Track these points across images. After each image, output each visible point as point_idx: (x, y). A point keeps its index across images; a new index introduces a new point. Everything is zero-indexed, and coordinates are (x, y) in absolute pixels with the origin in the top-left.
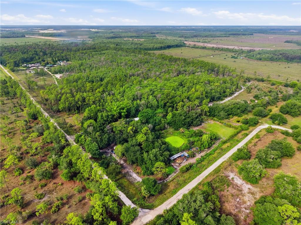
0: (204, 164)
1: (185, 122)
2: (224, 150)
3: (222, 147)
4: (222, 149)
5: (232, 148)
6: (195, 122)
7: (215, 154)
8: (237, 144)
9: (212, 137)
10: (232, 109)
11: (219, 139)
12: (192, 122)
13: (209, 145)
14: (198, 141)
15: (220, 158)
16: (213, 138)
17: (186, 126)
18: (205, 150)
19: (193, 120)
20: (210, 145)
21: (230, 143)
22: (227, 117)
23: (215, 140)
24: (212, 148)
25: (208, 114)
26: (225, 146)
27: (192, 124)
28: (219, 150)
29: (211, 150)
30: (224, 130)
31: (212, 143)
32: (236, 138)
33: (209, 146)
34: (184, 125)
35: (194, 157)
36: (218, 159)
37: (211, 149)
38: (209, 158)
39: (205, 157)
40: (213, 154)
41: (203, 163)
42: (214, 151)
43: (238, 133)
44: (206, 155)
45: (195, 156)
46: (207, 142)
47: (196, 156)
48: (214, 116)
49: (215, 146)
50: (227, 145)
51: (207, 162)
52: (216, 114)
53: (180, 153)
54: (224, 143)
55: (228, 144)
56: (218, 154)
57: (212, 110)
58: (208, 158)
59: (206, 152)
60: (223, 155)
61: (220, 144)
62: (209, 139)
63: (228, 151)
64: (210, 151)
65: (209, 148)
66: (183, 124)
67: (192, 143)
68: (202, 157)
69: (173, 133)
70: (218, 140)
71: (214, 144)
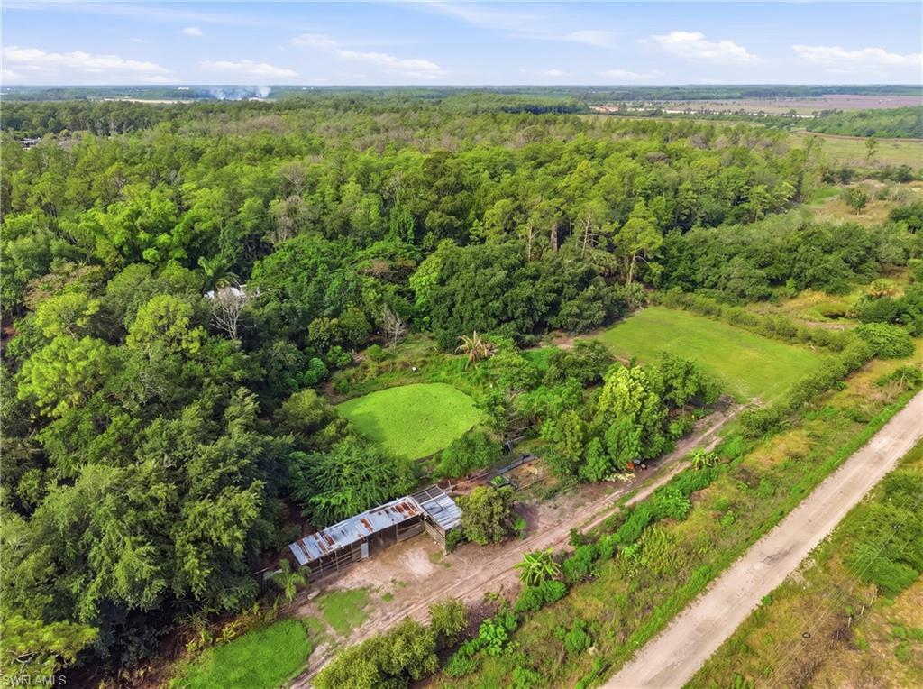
0: (588, 614)
1: (506, 305)
2: (765, 487)
3: (751, 459)
4: (750, 479)
5: (832, 470)
6: (569, 307)
7: (694, 515)
8: (864, 443)
9: (676, 383)
10: (790, 251)
11: (724, 406)
12: (554, 308)
13: (646, 439)
14: (564, 408)
15: (736, 553)
16: (679, 395)
17: (513, 325)
18: (618, 484)
19: (559, 291)
20: (659, 439)
21: (804, 432)
22: (764, 289)
23: (697, 406)
24: (676, 467)
25: (656, 269)
26: (769, 454)
27: (552, 320)
28: (724, 480)
29: (663, 481)
30: (751, 354)
31: (674, 428)
32: (840, 401)
33: (652, 452)
34: (500, 323)
35: (512, 535)
36: (726, 564)
37: (662, 473)
38: (640, 551)
39: (607, 539)
40: (683, 519)
41: (587, 603)
42: (689, 493)
43: (853, 369)
44: (614, 525)
45: (520, 526)
46: (637, 421)
47: (530, 529)
48: (690, 286)
49: (695, 450)
50: (783, 446)
51: (622, 589)
52: (699, 277)
53: (408, 499)
54: (766, 427)
55: (793, 441)
56: (720, 518)
57: (680, 251)
58: (627, 551)
59: (617, 494)
60: (765, 528)
61: (730, 438)
62: (654, 398)
63: (804, 494)
64: (650, 490)
65: (648, 461)
66: (494, 316)
67: (527, 426)
68: (578, 539)
69: (425, 363)
70: (718, 414)
71: (687, 434)
